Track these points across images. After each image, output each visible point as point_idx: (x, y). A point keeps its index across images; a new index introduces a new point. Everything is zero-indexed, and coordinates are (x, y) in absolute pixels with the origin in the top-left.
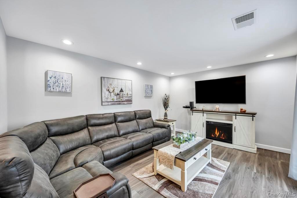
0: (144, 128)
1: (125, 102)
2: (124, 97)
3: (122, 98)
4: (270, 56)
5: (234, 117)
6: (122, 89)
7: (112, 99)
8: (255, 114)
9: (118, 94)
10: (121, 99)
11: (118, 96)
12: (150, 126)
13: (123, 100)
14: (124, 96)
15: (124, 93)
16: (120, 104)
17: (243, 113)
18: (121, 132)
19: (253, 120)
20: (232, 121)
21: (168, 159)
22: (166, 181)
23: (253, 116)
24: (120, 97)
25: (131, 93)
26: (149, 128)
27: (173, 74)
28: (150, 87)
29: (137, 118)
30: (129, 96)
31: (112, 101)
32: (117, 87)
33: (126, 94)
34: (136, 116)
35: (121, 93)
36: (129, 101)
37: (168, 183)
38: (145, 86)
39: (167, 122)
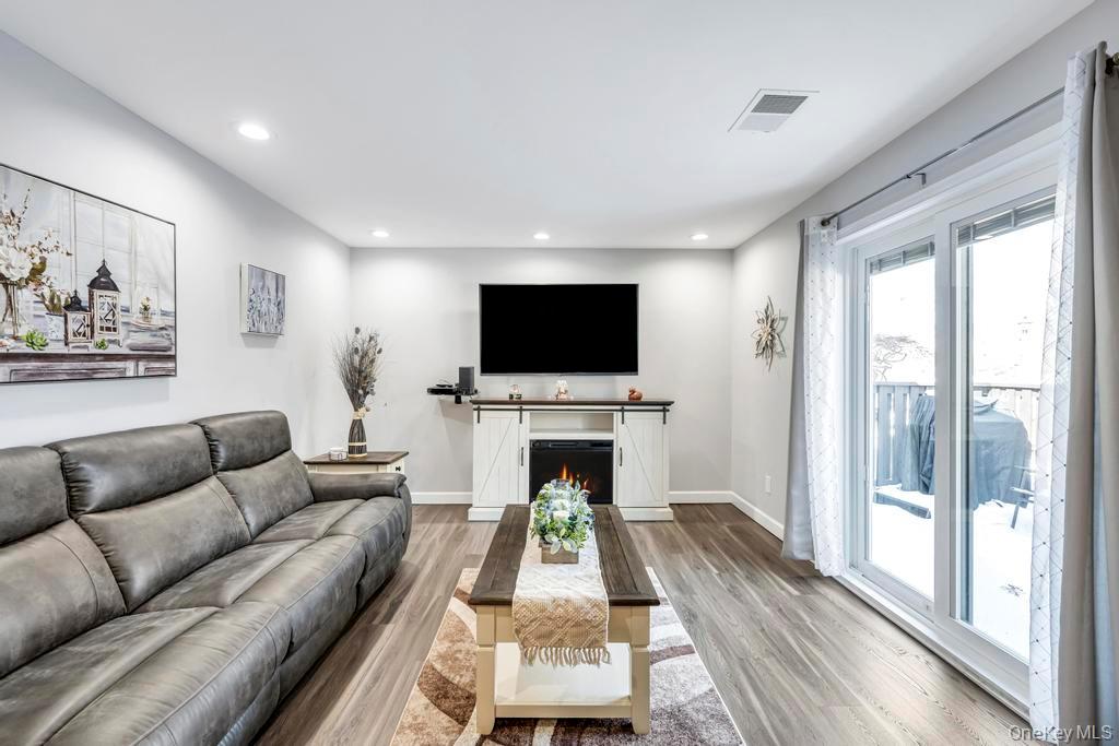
0: (275, 514)
1: (130, 365)
2: (122, 330)
3: (107, 336)
4: (700, 238)
5: (617, 416)
6: (104, 271)
7: (23, 332)
8: (669, 404)
9: (74, 304)
10: (98, 338)
11: (80, 316)
12: (299, 500)
13: (112, 349)
14: (121, 318)
15: (122, 299)
16: (88, 376)
17: (635, 401)
18: (141, 579)
19: (664, 423)
20: (611, 430)
21: (577, 625)
22: (556, 733)
23: (664, 411)
24: (92, 326)
25: (169, 306)
26: (297, 509)
27: (381, 235)
28: (271, 283)
29: (219, 465)
30: (157, 321)
31: (24, 348)
32: (66, 247)
33: (136, 308)
34: (213, 451)
35: (103, 299)
36: (158, 358)
37: (568, 737)
38: (251, 276)
39: (374, 467)
